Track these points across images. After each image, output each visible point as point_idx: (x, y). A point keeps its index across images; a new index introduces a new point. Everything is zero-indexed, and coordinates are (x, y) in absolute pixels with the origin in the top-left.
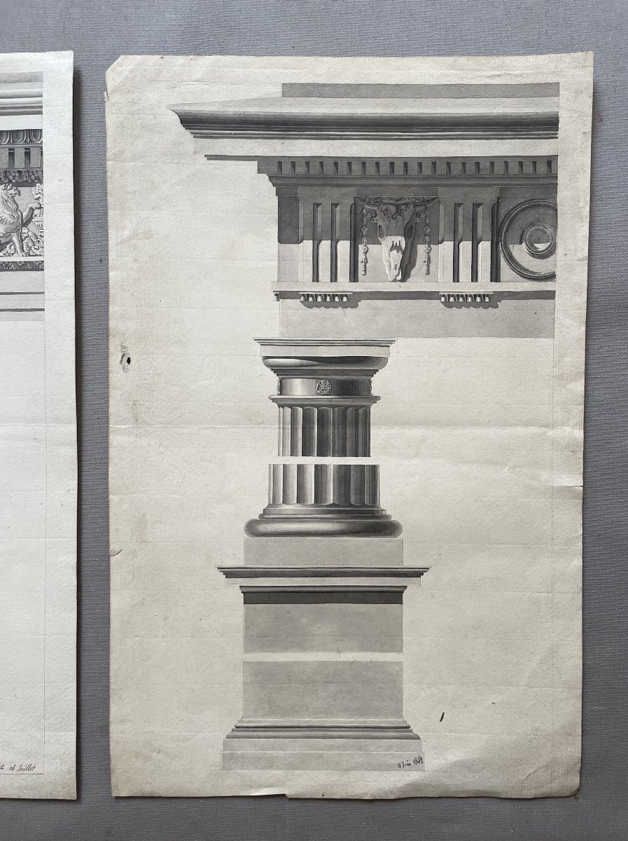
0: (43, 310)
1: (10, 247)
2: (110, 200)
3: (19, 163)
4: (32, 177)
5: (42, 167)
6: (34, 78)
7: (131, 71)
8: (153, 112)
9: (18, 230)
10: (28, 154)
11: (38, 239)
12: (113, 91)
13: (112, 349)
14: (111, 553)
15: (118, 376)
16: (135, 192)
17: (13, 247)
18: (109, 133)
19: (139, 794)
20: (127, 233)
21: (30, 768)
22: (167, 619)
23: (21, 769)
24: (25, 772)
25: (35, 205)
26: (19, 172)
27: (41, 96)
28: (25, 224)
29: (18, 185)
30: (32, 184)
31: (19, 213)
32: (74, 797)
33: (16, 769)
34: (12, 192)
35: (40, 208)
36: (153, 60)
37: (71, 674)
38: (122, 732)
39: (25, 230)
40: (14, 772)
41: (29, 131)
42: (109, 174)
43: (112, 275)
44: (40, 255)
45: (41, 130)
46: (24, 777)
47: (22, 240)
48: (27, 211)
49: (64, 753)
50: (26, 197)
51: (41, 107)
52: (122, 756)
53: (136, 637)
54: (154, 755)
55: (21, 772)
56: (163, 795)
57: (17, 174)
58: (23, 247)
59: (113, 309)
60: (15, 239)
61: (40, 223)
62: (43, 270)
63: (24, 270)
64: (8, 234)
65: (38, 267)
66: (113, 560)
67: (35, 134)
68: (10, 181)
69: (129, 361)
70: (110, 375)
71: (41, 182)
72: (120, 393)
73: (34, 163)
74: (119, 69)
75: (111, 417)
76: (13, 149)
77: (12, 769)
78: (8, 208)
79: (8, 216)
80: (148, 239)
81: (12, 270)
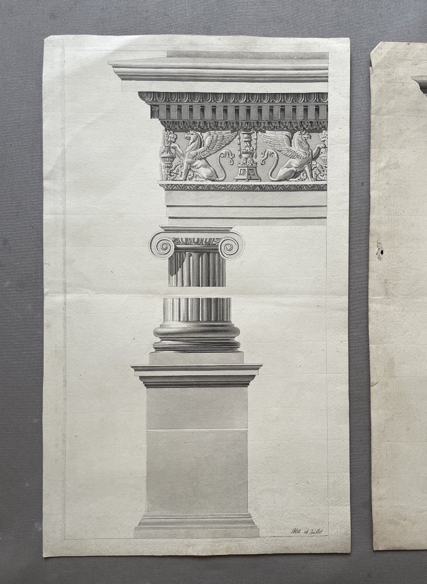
0: (326, 218)
1: (303, 175)
2: (372, 141)
3: (311, 116)
4: (320, 126)
5: (327, 119)
6: (323, 57)
7: (388, 53)
8: (402, 81)
9: (309, 163)
10: (317, 110)
11: (323, 169)
12: (377, 67)
13: (371, 244)
14: (371, 384)
15: (374, 263)
16: (388, 136)
17: (305, 174)
18: (373, 96)
19: (391, 549)
20: (382, 165)
21: (319, 532)
22: (409, 429)
23: (312, 533)
24: (315, 535)
25: (322, 145)
26: (311, 122)
27: (328, 69)
28: (314, 158)
29: (310, 131)
30: (320, 131)
31: (310, 151)
32: (349, 551)
33: (309, 533)
34: (306, 136)
35: (325, 147)
36: (402, 45)
37: (346, 466)
38: (380, 506)
39: (314, 163)
40: (307, 535)
41: (318, 94)
42: (372, 124)
43: (373, 194)
44: (324, 180)
45: (327, 93)
46: (314, 538)
47: (312, 170)
48: (316, 149)
49: (342, 521)
50: (315, 140)
51: (327, 77)
52: (381, 522)
53: (388, 441)
54: (402, 521)
55: (312, 535)
56: (408, 549)
57: (310, 124)
58: (312, 175)
59: (373, 217)
60: (307, 169)
61: (325, 158)
62: (326, 190)
63: (313, 190)
64: (301, 166)
65: (323, 188)
66: (372, 389)
67: (323, 96)
68: (304, 129)
69: (382, 252)
70: (370, 262)
71: (326, 130)
72: (376, 275)
73: (322, 116)
74: (379, 51)
75: (370, 291)
76: (307, 106)
77: (307, 532)
78: (302, 147)
79: (302, 153)
80: (396, 168)
81: (304, 190)
